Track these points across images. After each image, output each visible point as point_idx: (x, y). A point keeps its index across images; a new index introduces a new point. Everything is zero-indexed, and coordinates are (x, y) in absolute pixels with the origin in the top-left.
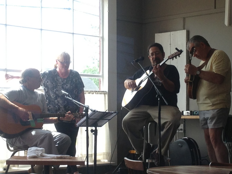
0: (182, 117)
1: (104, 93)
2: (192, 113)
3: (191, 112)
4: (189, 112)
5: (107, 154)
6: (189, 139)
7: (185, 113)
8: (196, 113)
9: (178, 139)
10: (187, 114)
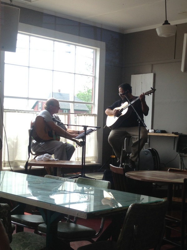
0: (149, 134)
1: (94, 115)
2: (155, 132)
3: (154, 130)
4: (153, 130)
5: (95, 157)
6: (152, 149)
7: (150, 131)
8: (158, 131)
9: (145, 149)
10: (151, 132)
